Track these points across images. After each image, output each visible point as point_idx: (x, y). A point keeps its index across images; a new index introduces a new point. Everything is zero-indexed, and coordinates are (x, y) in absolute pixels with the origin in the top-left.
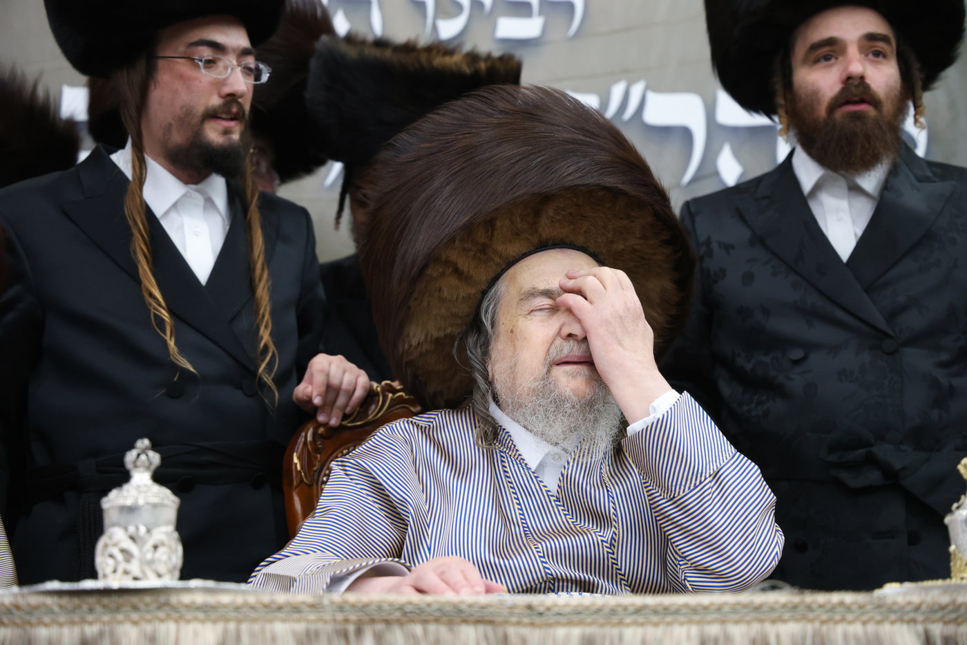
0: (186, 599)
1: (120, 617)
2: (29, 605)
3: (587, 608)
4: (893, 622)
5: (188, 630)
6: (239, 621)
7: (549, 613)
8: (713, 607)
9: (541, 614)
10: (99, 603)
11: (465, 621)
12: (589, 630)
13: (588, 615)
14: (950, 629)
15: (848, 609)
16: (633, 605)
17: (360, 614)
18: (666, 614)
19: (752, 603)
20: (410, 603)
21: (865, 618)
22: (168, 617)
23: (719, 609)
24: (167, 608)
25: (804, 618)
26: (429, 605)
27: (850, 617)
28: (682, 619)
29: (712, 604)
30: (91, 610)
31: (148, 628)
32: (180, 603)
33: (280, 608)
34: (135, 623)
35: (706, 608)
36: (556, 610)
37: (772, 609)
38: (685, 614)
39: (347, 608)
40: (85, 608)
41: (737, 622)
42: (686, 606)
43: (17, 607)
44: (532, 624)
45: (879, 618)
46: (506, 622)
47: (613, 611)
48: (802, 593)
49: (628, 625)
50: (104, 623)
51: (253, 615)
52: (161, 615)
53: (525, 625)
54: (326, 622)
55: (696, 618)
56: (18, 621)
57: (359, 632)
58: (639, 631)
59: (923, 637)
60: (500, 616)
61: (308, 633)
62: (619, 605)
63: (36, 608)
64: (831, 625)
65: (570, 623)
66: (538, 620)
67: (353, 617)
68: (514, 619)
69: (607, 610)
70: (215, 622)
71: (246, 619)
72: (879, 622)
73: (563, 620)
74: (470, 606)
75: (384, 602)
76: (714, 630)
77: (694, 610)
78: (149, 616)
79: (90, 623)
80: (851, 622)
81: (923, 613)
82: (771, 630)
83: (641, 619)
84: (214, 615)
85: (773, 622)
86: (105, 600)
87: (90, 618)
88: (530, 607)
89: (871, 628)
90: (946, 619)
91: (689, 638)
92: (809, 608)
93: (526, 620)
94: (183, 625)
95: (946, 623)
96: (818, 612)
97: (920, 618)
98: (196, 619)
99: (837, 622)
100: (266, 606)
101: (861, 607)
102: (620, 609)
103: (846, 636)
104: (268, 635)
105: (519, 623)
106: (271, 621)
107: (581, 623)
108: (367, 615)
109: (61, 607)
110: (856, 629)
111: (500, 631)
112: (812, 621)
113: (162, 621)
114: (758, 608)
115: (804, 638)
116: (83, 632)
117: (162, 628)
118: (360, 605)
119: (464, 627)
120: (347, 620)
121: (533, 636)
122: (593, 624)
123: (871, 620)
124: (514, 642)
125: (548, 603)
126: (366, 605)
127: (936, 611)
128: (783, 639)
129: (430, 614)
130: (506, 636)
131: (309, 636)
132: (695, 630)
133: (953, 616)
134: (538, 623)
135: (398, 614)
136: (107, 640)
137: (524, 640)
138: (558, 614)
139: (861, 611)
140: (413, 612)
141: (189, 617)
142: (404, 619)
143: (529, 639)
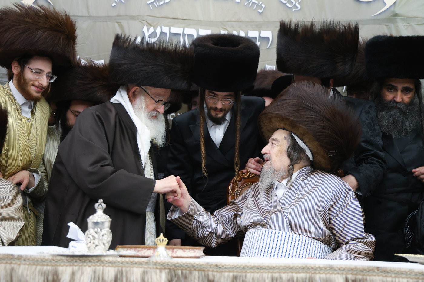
0: (107, 259)
1: (85, 264)
2: (57, 259)
3: (235, 266)
4: (335, 274)
5: (107, 269)
6: (122, 267)
7: (223, 268)
8: (277, 268)
9: (220, 268)
10: (79, 259)
11: (195, 270)
12: (235, 274)
13: (235, 269)
14: (353, 278)
16: (250, 266)
17: (161, 266)
18: (261, 270)
19: (290, 266)
20: (178, 263)
21: (326, 272)
22: (100, 265)
24: (99, 262)
25: (307, 272)
26: (184, 264)
27: (321, 272)
28: (266, 271)
29: (276, 266)
30: (76, 262)
31: (94, 268)
32: (104, 260)
33: (136, 263)
34: (90, 266)
35: (274, 268)
36: (225, 267)
37: (296, 269)
38: (268, 270)
39: (158, 264)
40: (74, 261)
41: (284, 273)
42: (268, 266)
43: (54, 260)
44: (217, 271)
45: (331, 272)
46: (208, 271)
49: (248, 273)
50: (80, 266)
51: (127, 265)
52: (98, 264)
53: (215, 272)
54: (150, 268)
55: (271, 271)
56: (53, 264)
57: (161, 272)
58: (252, 274)
59: (345, 279)
60: (206, 268)
63: (59, 260)
64: (315, 274)
65: (230, 272)
66: (219, 270)
67: (159, 267)
68: (211, 270)
69: (242, 266)
70: (115, 267)
71: (125, 267)
72: (331, 274)
73: (227, 270)
74: (197, 265)
75: (169, 262)
76: (276, 275)
78: (94, 264)
79: (76, 266)
80: (322, 274)
81: (345, 271)
82: (295, 276)
83: (253, 271)
84: (114, 265)
85: (296, 273)
86: (81, 259)
87: (76, 264)
88: (217, 266)
89: (328, 276)
90: (353, 273)
91: (268, 278)
92: (308, 269)
94: (105, 267)
96: (311, 270)
98: (109, 266)
99: (317, 274)
100: (131, 262)
102: (246, 267)
103: (320, 278)
104: (131, 272)
105: (213, 271)
106: (133, 267)
107: (233, 272)
108: (163, 266)
109: (67, 260)
110: (323, 276)
111: (206, 273)
112: (309, 273)
113: (98, 266)
115: (306, 278)
116: (73, 269)
117: (98, 268)
118: (161, 263)
119: (195, 272)
120: (157, 268)
121: (217, 275)
122: (237, 272)
123: (329, 273)
124: (211, 277)
125: (223, 264)
126: (164, 263)
127: (350, 271)
128: (299, 278)
129: (184, 267)
130: (208, 275)
131: (144, 273)
132: (270, 275)
133: (355, 272)
134: (219, 271)
135: (173, 267)
136: (80, 272)
137: (214, 276)
138: (226, 268)
139: (326, 270)
140: (178, 266)
141: (107, 265)
142: (175, 269)
143: (216, 276)
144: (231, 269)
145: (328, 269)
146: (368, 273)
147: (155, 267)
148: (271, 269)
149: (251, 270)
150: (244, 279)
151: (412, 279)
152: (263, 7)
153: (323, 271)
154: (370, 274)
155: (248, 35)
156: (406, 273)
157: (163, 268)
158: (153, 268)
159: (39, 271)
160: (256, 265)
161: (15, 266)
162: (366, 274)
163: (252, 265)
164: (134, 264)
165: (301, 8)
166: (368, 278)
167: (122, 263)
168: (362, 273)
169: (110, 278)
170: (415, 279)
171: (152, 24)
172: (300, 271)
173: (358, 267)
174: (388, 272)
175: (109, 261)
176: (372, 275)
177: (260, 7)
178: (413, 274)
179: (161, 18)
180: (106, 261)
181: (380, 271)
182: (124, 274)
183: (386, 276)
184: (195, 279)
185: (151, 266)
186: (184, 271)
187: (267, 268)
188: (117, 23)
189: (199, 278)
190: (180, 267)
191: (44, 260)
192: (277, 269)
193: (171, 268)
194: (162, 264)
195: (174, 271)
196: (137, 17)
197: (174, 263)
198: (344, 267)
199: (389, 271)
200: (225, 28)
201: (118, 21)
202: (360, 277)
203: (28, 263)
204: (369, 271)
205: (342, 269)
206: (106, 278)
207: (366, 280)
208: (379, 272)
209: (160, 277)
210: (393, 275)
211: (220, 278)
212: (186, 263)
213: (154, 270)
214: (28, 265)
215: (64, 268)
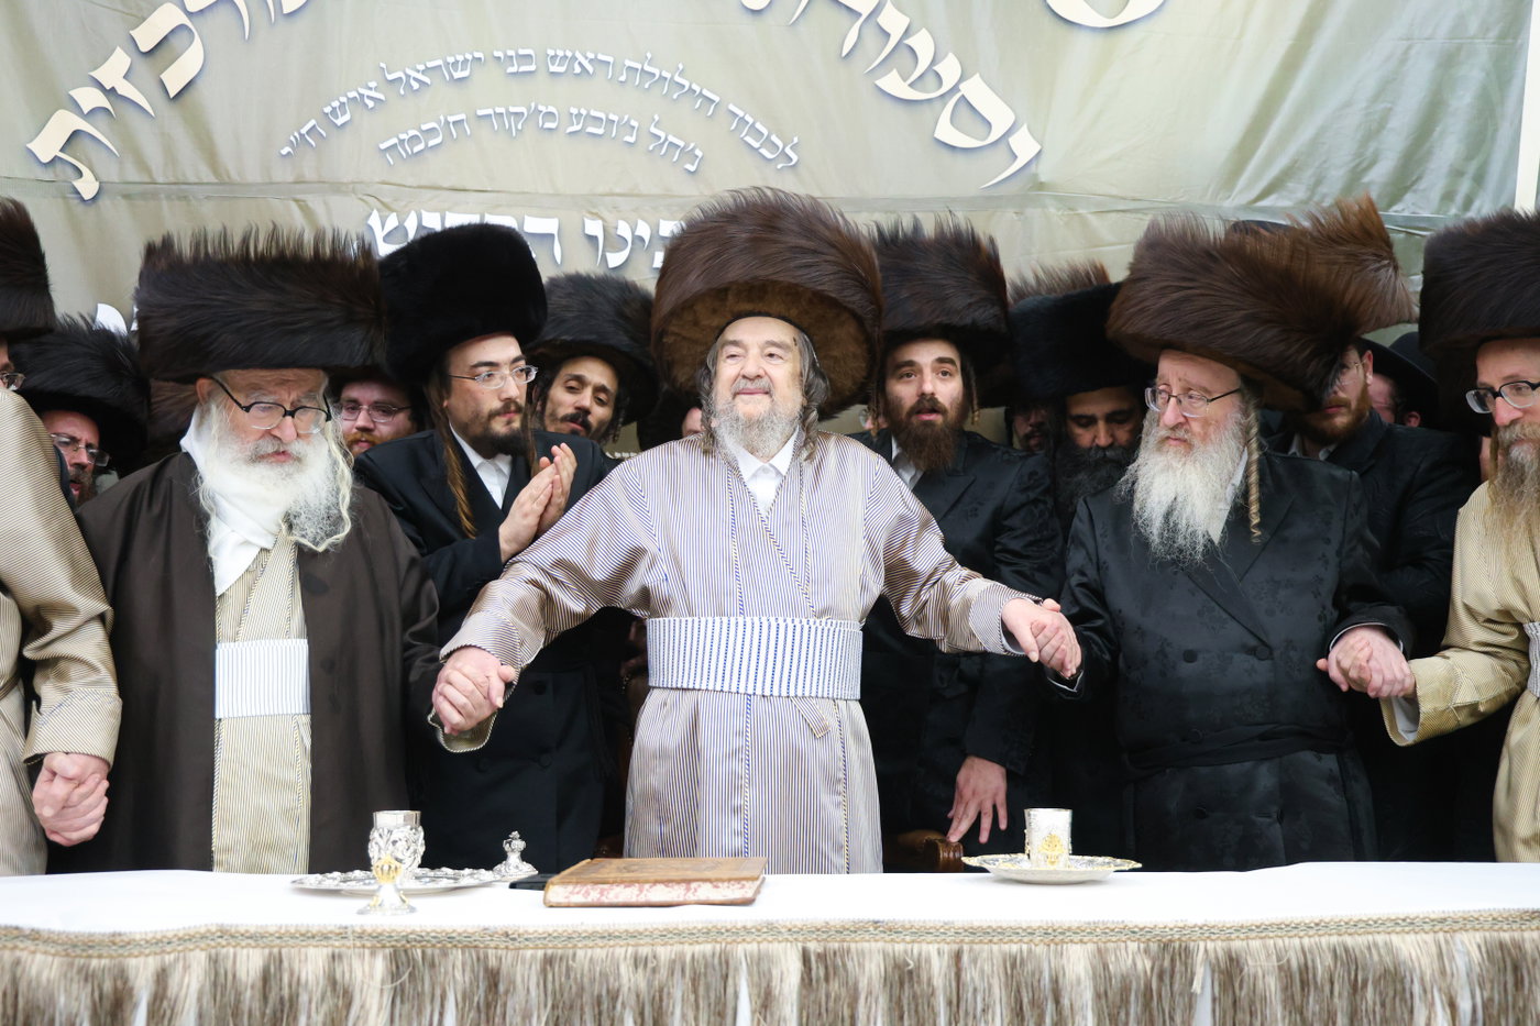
2: (122, 941)
4: (779, 942)
8: (647, 933)
9: (514, 939)
12: (549, 952)
14: (820, 950)
16: (586, 931)
17: (375, 942)
21: (759, 939)
22: (229, 944)
25: (715, 940)
27: (748, 939)
28: (623, 942)
33: (313, 937)
34: (202, 950)
35: (641, 934)
36: (526, 936)
39: (366, 937)
41: (665, 944)
42: (627, 931)
44: (507, 948)
45: (770, 938)
49: (581, 948)
50: (179, 952)
51: (291, 942)
53: (502, 949)
55: (632, 941)
56: (114, 954)
57: (373, 954)
58: (589, 951)
61: (333, 957)
64: (734, 945)
65: (536, 947)
66: (510, 944)
67: (368, 944)
68: (492, 944)
69: (565, 934)
70: (263, 948)
71: (287, 946)
72: (770, 942)
74: (460, 934)
75: (393, 931)
76: (644, 951)
78: (213, 943)
79: (169, 953)
80: (749, 943)
81: (803, 934)
82: (688, 950)
83: (591, 943)
85: (691, 944)
88: (507, 935)
90: (820, 938)
91: (625, 957)
94: (238, 949)
95: (818, 941)
96: (726, 934)
97: (801, 938)
98: (248, 945)
99: (739, 943)
100: (302, 935)
103: (745, 953)
104: (303, 958)
105: (497, 948)
107: (545, 947)
108: (379, 941)
112: (720, 942)
115: (714, 954)
116: (163, 960)
117: (224, 950)
118: (375, 935)
119: (454, 951)
120: (364, 946)
121: (508, 958)
122: (553, 947)
123: (765, 939)
124: (492, 962)
125: (521, 931)
126: (381, 934)
127: (813, 932)
128: (697, 956)
129: (428, 941)
130: (486, 957)
131: (335, 958)
132: (630, 950)
133: (825, 936)
134: (511, 947)
135: (404, 942)
136: (180, 965)
137: (500, 960)
138: (526, 939)
139: (758, 933)
140: (415, 940)
141: (244, 943)
142: (408, 945)
143: (503, 960)
145: (765, 930)
146: (853, 935)
147: (358, 944)
148: (634, 935)
149: (585, 942)
150: (570, 962)
151: (948, 943)
152: (697, 157)
153: (754, 936)
154: (858, 938)
155: (658, 232)
156: (937, 930)
157: (379, 945)
158: (355, 946)
159: (80, 971)
160: (599, 929)
161: (24, 955)
162: (848, 938)
163: (590, 930)
164: (309, 938)
165: (796, 163)
166: (853, 946)
167: (279, 938)
168: (838, 938)
169: (252, 973)
170: (955, 942)
171: (393, 206)
172: (700, 940)
173: (832, 923)
174: (897, 932)
175: (247, 935)
176: (863, 940)
177: (688, 154)
178: (952, 932)
179: (418, 190)
180: (242, 935)
181: (881, 929)
182: (286, 964)
183: (892, 940)
184: (454, 966)
185: (349, 943)
186: (429, 951)
187: (624, 936)
188: (296, 201)
189: (464, 964)
190: (420, 942)
191: (90, 944)
193: (399, 945)
194: (377, 937)
195: (406, 951)
196: (351, 186)
197: (404, 934)
198: (799, 925)
199: (901, 929)
200: (596, 214)
201: (299, 197)
202: (836, 945)
203: (53, 951)
204: (855, 932)
205: (795, 929)
206: (242, 974)
207: (849, 951)
208: (877, 932)
209: (372, 967)
210: (908, 938)
211: (513, 964)
212: (434, 931)
213: (357, 950)
214: (54, 955)
215: (142, 959)
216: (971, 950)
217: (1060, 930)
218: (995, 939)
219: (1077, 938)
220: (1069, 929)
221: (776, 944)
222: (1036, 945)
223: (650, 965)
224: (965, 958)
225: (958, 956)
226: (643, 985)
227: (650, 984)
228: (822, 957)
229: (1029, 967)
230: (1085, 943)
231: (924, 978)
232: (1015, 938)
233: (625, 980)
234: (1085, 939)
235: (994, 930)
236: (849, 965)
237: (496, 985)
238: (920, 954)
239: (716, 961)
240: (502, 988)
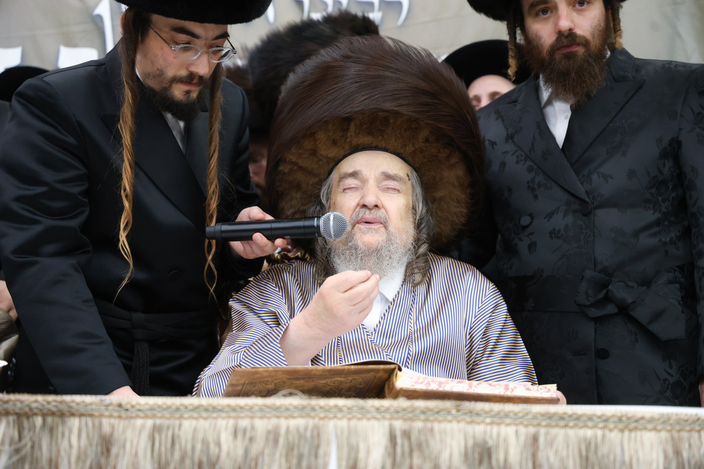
4: (369, 419)
8: (247, 408)
9: (127, 410)
12: (158, 422)
13: (159, 411)
15: (340, 409)
16: (192, 405)
18: (213, 412)
19: (274, 405)
21: (350, 416)
23: (251, 408)
25: (309, 416)
27: (339, 415)
28: (223, 415)
29: (247, 405)
35: (241, 408)
36: (138, 407)
37: (287, 409)
38: (227, 412)
41: (261, 418)
42: (229, 406)
44: (120, 417)
45: (360, 416)
46: (101, 416)
47: (178, 409)
48: (310, 398)
49: (186, 418)
53: (115, 418)
55: (233, 414)
58: (194, 422)
62: (182, 405)
64: (326, 420)
65: (146, 417)
66: (123, 414)
68: (107, 413)
69: (174, 407)
72: (359, 419)
73: (141, 414)
74: (78, 404)
76: (244, 423)
77: (234, 409)
80: (340, 419)
81: (390, 413)
82: (283, 423)
83: (195, 415)
85: (286, 418)
88: (120, 405)
89: (353, 422)
90: (406, 417)
91: (226, 428)
92: (313, 409)
93: (116, 414)
95: (405, 420)
99: (330, 419)
101: (349, 409)
102: (182, 408)
103: (336, 428)
105: (111, 416)
107: (154, 417)
110: (344, 423)
111: (97, 421)
112: (313, 418)
114: (277, 409)
115: (306, 429)
119: (72, 419)
121: (120, 426)
122: (162, 417)
123: (354, 417)
124: (106, 429)
128: (291, 428)
130: (100, 425)
132: (231, 422)
133: (410, 415)
134: (124, 416)
137: (113, 427)
138: (139, 410)
139: (349, 411)
142: (30, 412)
143: (116, 427)
144: (149, 413)
146: (436, 416)
150: (176, 431)
151: (526, 426)
154: (441, 418)
156: (516, 414)
162: (432, 418)
166: (436, 426)
168: (422, 417)
170: (534, 426)
172: (296, 414)
174: (478, 414)
176: (445, 420)
178: (530, 416)
183: (472, 422)
184: (71, 431)
192: (248, 410)
199: (482, 412)
204: (438, 412)
205: (383, 409)
207: (432, 430)
208: (459, 414)
210: (488, 420)
211: (124, 432)
216: (547, 434)
217: (635, 419)
218: (571, 424)
219: (650, 426)
220: (642, 418)
221: (364, 422)
222: (611, 430)
223: (248, 435)
224: (542, 440)
225: (535, 439)
226: (240, 452)
227: (247, 452)
228: (407, 434)
229: (603, 450)
230: (659, 431)
231: (502, 457)
232: (590, 424)
233: (225, 448)
234: (659, 427)
235: (570, 416)
236: (432, 443)
237: (108, 450)
238: (499, 434)
239: (309, 434)
240: (114, 451)
